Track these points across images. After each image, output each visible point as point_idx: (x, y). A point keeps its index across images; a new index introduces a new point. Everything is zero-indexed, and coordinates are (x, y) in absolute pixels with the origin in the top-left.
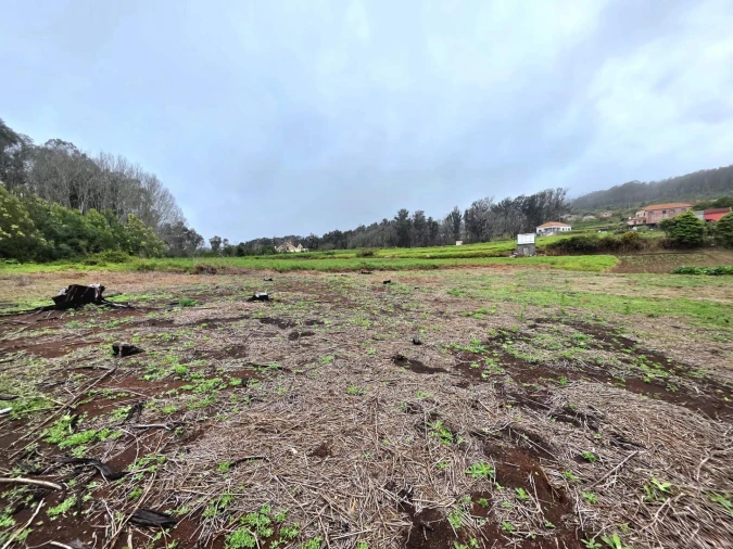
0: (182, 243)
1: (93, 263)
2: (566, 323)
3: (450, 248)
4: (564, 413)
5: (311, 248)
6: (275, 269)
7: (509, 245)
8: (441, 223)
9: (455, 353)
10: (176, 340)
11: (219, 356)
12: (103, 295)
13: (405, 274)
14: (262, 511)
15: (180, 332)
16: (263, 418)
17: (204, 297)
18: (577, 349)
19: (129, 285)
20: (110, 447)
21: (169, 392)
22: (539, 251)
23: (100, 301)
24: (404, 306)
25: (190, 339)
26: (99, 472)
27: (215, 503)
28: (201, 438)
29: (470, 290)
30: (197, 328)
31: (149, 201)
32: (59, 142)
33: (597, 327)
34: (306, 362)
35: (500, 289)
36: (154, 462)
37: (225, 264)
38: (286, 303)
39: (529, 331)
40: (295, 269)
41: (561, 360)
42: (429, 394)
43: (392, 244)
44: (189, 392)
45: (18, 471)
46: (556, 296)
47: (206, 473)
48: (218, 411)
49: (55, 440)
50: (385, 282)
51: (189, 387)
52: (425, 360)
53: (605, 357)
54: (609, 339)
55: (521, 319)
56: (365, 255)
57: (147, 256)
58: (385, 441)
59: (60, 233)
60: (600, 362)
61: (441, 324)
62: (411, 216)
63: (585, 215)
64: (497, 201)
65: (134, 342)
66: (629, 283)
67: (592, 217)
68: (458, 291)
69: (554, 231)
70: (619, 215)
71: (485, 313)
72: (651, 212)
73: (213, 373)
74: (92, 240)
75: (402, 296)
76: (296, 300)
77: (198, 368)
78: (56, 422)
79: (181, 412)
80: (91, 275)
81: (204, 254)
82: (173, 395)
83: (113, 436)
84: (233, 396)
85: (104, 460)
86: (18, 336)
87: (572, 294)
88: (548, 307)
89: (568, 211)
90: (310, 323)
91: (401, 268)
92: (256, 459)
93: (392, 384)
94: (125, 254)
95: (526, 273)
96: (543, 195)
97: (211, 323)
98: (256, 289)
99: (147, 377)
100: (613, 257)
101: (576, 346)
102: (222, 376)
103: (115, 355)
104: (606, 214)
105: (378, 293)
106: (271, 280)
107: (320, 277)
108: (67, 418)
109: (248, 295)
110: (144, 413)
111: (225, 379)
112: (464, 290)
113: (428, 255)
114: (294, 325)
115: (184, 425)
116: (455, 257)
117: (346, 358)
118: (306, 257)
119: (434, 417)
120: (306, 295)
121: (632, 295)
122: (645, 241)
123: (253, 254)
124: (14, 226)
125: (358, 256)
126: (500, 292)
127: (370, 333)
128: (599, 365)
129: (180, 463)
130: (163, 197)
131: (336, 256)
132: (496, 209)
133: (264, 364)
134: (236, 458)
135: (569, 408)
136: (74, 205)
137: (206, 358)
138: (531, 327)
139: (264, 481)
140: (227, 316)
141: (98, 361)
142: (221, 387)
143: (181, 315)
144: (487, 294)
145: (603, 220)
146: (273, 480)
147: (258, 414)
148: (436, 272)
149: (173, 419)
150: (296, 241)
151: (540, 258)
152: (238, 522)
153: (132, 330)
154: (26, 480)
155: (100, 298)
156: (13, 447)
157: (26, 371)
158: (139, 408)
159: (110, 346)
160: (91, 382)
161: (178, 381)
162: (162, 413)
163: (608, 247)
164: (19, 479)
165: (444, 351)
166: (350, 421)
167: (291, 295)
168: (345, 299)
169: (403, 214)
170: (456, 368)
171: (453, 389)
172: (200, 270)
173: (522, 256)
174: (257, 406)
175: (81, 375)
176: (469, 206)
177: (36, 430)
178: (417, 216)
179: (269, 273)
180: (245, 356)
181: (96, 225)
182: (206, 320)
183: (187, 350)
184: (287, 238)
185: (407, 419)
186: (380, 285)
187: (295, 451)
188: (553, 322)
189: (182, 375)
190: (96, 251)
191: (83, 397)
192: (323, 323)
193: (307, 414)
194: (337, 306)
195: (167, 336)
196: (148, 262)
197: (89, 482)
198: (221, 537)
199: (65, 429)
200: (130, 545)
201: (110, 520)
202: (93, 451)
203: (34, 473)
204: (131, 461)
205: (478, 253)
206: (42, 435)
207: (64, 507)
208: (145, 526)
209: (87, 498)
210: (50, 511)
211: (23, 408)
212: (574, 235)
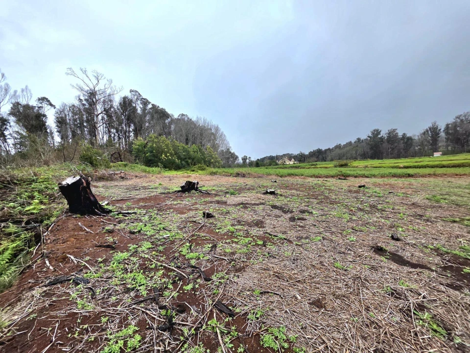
0: (229, 159)
1: (193, 171)
3: (427, 159)
5: (300, 161)
6: (277, 175)
8: (416, 138)
9: (440, 255)
10: (228, 213)
11: (250, 225)
12: (198, 186)
13: (379, 181)
14: (281, 329)
15: (230, 209)
16: (277, 269)
17: (240, 190)
19: (207, 182)
20: (204, 263)
21: (227, 241)
23: (197, 189)
24: (379, 207)
25: (236, 213)
26: (200, 275)
27: (254, 313)
28: (244, 271)
29: (454, 198)
30: (238, 208)
31: (215, 139)
32: (183, 115)
34: (302, 238)
36: (223, 278)
37: (250, 172)
38: (286, 197)
40: (290, 175)
42: (414, 286)
43: (364, 156)
44: (237, 243)
45: (173, 264)
47: (248, 293)
48: (251, 258)
49: (184, 254)
50: (360, 187)
51: (236, 240)
52: (407, 255)
56: (341, 166)
57: (214, 167)
58: (371, 313)
59: (182, 157)
61: (421, 226)
62: (384, 134)
65: (211, 211)
68: (439, 197)
73: (247, 235)
74: (193, 159)
75: (376, 199)
76: (292, 196)
77: (240, 230)
78: (184, 245)
79: (233, 253)
80: (194, 176)
81: (239, 166)
82: (229, 243)
83: (205, 258)
84: (259, 250)
85: (203, 270)
86: (170, 203)
90: (303, 212)
91: (374, 176)
92: (275, 294)
93: (373, 268)
94: (205, 166)
97: (245, 206)
98: (267, 187)
99: (217, 231)
102: (252, 237)
103: (204, 217)
105: (354, 195)
106: (276, 182)
107: (307, 181)
108: (188, 244)
109: (263, 190)
110: (217, 250)
111: (254, 239)
112: (446, 196)
113: (401, 165)
114: (292, 212)
115: (235, 261)
116: (433, 167)
117: (332, 241)
118: (297, 167)
119: (421, 307)
120: (299, 193)
123: (264, 166)
124: (168, 154)
125: (335, 166)
127: (349, 224)
129: (235, 283)
130: (221, 135)
131: (318, 166)
133: (275, 234)
134: (263, 290)
136: (187, 144)
137: (243, 225)
139: (281, 310)
140: (253, 202)
141: (197, 219)
142: (252, 244)
143: (231, 200)
146: (286, 312)
147: (275, 266)
148: (412, 180)
149: (230, 256)
150: (290, 157)
152: (267, 330)
153: (211, 205)
154: (176, 269)
155: (197, 188)
156: (171, 253)
157: (174, 219)
158: (215, 246)
159: (202, 212)
160: (196, 229)
161: (231, 235)
162: (225, 252)
164: (173, 268)
165: (428, 251)
166: (339, 288)
167: (289, 192)
168: (327, 198)
169: (376, 133)
170: (445, 268)
171: (442, 288)
172: (238, 175)
174: (273, 260)
175: (191, 225)
177: (178, 247)
178: (389, 133)
179: (274, 177)
180: (264, 227)
181: (194, 152)
182: (242, 204)
183: (234, 219)
184: (284, 155)
185: (391, 302)
186: (355, 189)
187: (299, 298)
189: (233, 232)
190: (194, 165)
191: (193, 236)
192: (312, 213)
193: (306, 274)
194: (322, 202)
195: (225, 210)
196: (214, 170)
197: (197, 278)
198: (258, 335)
199: (188, 249)
200: (215, 318)
201: (206, 302)
202: (197, 263)
203: (178, 267)
204: (213, 274)
205: (463, 163)
206: (180, 250)
207: (190, 287)
208: (221, 311)
209: (197, 286)
210: (184, 287)
211: (173, 236)
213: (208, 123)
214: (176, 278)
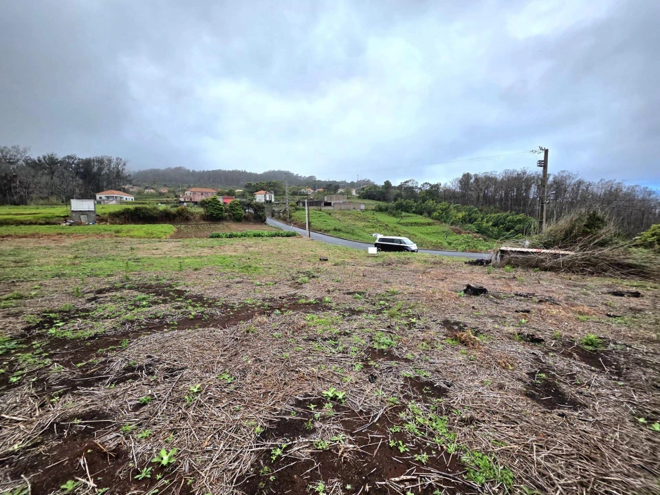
2: (130, 288)
4: (124, 374)
7: (59, 210)
18: (139, 310)
22: (101, 219)
33: (158, 286)
35: (48, 263)
39: (88, 305)
41: (124, 324)
46: (121, 264)
53: (162, 309)
54: (166, 294)
55: (77, 294)
60: (159, 315)
63: (146, 188)
66: (183, 246)
67: (152, 190)
69: (113, 201)
70: (174, 192)
71: (21, 297)
72: (194, 193)
87: (137, 260)
88: (112, 275)
89: (130, 182)
95: (86, 243)
100: (171, 226)
101: (138, 307)
104: (164, 190)
121: (185, 255)
122: (192, 214)
126: (45, 268)
128: (158, 318)
132: (35, 165)
135: (129, 366)
138: (90, 300)
144: (24, 272)
145: (161, 194)
151: (102, 226)
163: (166, 217)
173: (80, 224)
188: (117, 289)
212: (137, 206)
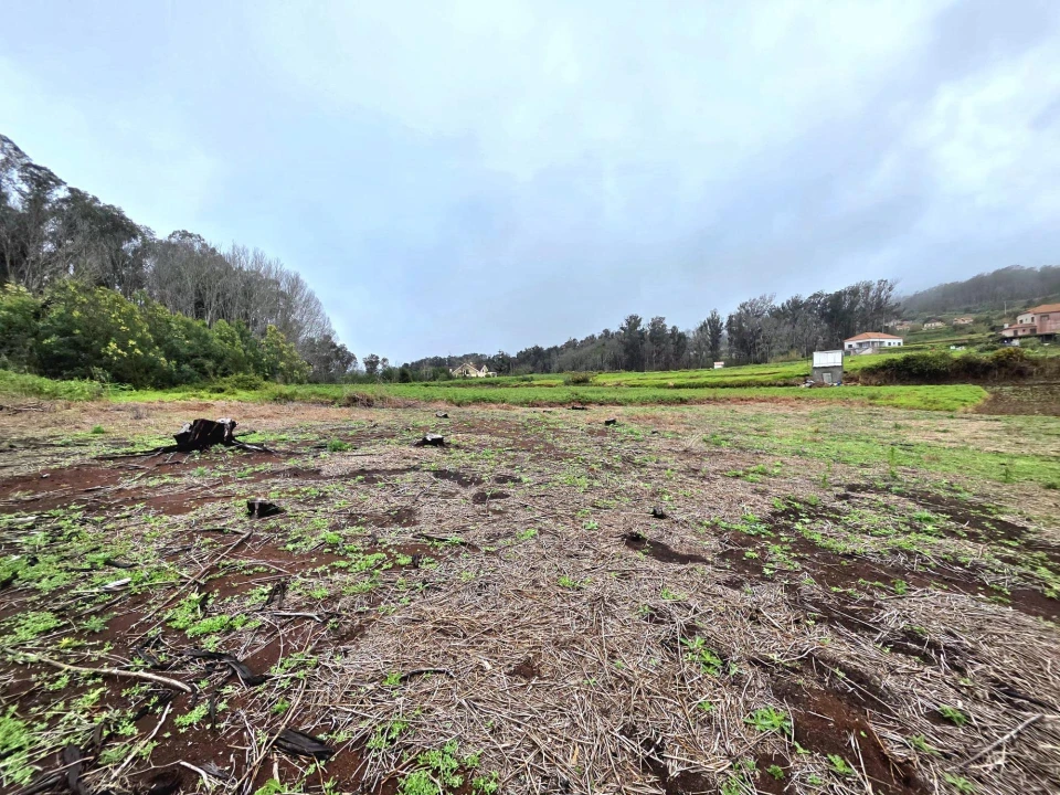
0: (330, 363)
1: (221, 391)
2: (900, 494)
3: (705, 372)
4: (904, 640)
5: (500, 371)
6: (451, 401)
7: (799, 368)
8: (691, 335)
9: (718, 534)
10: (323, 497)
11: (380, 522)
12: (234, 433)
13: (638, 410)
14: (447, 748)
15: (328, 487)
16: (442, 615)
17: (359, 439)
18: (920, 536)
19: (264, 421)
20: (247, 639)
21: (318, 570)
22: (849, 378)
23: (229, 441)
24: (637, 459)
25: (343, 497)
26: (234, 672)
27: (383, 731)
28: (361, 637)
29: (737, 437)
30: (351, 482)
31: (290, 308)
32: (185, 234)
33: (953, 501)
34: (499, 536)
35: (787, 436)
36: (303, 666)
37: (385, 394)
38: (468, 450)
39: (838, 504)
40: (477, 401)
41: (894, 552)
42: (682, 595)
43: (615, 365)
44: (344, 570)
45: (140, 663)
46: (880, 450)
47: (370, 687)
48: (382, 600)
49: (181, 626)
50: (608, 423)
51: (343, 564)
52: (673, 542)
53: (970, 552)
54: (976, 522)
55: (824, 485)
56: (577, 382)
57: (286, 382)
58: (619, 662)
59: (184, 351)
60: (962, 559)
61: (695, 488)
62: (645, 325)
63: (927, 321)
64: (778, 303)
65: (272, 498)
66: (1008, 431)
67: (938, 324)
68: (720, 437)
69: (871, 348)
70: (988, 321)
71: (764, 473)
72: (1045, 316)
73: (373, 546)
74: (220, 360)
75: (633, 444)
76: (482, 446)
77: (355, 537)
78: (182, 601)
79: (333, 598)
80: (220, 407)
81: (357, 379)
82: (324, 573)
83: (251, 625)
84: (401, 579)
85: (241, 657)
86: (135, 484)
87: (907, 447)
88: (867, 466)
89: (898, 315)
90: (502, 480)
91: (631, 402)
92: (435, 672)
93: (624, 576)
94: (258, 379)
95: (828, 412)
96: (854, 292)
97: (368, 476)
98: (426, 428)
99: (290, 547)
100: (978, 387)
101: (918, 531)
102: (385, 550)
103: (250, 515)
104: (966, 320)
105: (598, 439)
106: (446, 416)
107: (514, 413)
108: (195, 596)
109: (416, 436)
110: (288, 596)
111: (389, 555)
112: (729, 436)
113: (671, 383)
114: (479, 482)
115: (339, 616)
116: (713, 386)
117: (556, 534)
118: (493, 384)
119: (691, 630)
120: (494, 439)
121: (1014, 451)
122: (1035, 362)
123: (421, 380)
124: (131, 342)
125: (567, 384)
126: (784, 441)
127: (587, 496)
128: (962, 565)
129: (336, 669)
130: (307, 301)
131: (535, 383)
132: (778, 314)
133: (441, 536)
134: (409, 669)
135: (913, 631)
136: (199, 315)
137: (364, 524)
138: (840, 497)
139: (447, 704)
140: (390, 467)
141: (229, 522)
142: (385, 566)
143: (331, 463)
144: (765, 443)
145: (958, 329)
146: (460, 706)
147: (437, 608)
148: (684, 409)
149: (325, 606)
150: (479, 361)
151: (850, 388)
152: (415, 761)
153: (270, 481)
154: (150, 675)
155: (231, 437)
156: (132, 631)
157: (146, 531)
158: (281, 589)
159: (244, 502)
160: (223, 550)
161: (329, 554)
162: (311, 598)
163: (968, 372)
164: (141, 673)
165: (702, 530)
166: (566, 628)
167: (475, 439)
168: (550, 447)
169: (634, 322)
170: (723, 556)
171: (719, 589)
172: (353, 401)
173: (821, 385)
174: (434, 596)
175: (209, 540)
176: (734, 309)
177: (158, 611)
178: (653, 325)
179: (443, 406)
180: (415, 523)
181: (224, 339)
182: (362, 472)
183: (340, 512)
184: (466, 357)
185: (650, 631)
186: (601, 427)
187: (488, 667)
188: (878, 491)
189: (334, 546)
190: (224, 375)
191: (214, 569)
192: (520, 480)
193: (504, 612)
194: (539, 456)
195: (314, 492)
196: (287, 389)
197: (223, 685)
198: (393, 780)
199: (194, 611)
200: (277, 777)
201: (250, 740)
202: (226, 644)
203: (160, 668)
204: (273, 661)
205: (749, 381)
206: (166, 617)
207: (195, 716)
208: (294, 753)
209: (222, 706)
210: (179, 720)
211: (144, 580)
212: (909, 353)
213: (269, 268)
214: (148, 699)
